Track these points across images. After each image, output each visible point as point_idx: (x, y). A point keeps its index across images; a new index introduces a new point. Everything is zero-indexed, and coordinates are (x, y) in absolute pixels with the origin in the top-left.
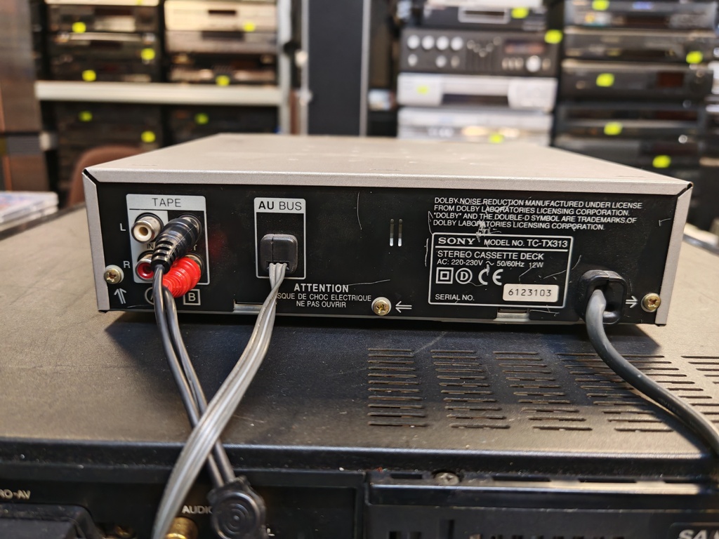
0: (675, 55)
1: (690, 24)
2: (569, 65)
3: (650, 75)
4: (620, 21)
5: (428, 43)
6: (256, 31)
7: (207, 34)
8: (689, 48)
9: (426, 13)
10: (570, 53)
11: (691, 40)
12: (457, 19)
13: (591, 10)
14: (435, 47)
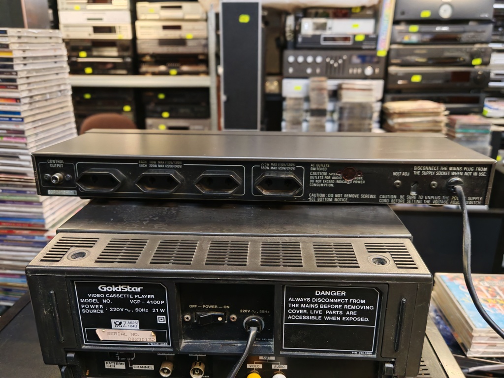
0: (464, 60)
1: (475, 39)
2: (393, 69)
3: (446, 74)
4: (427, 38)
5: (301, 59)
6: (194, 39)
7: (163, 42)
8: (473, 56)
9: (300, 40)
10: (394, 61)
11: (475, 49)
12: (319, 43)
13: (408, 32)
14: (305, 61)
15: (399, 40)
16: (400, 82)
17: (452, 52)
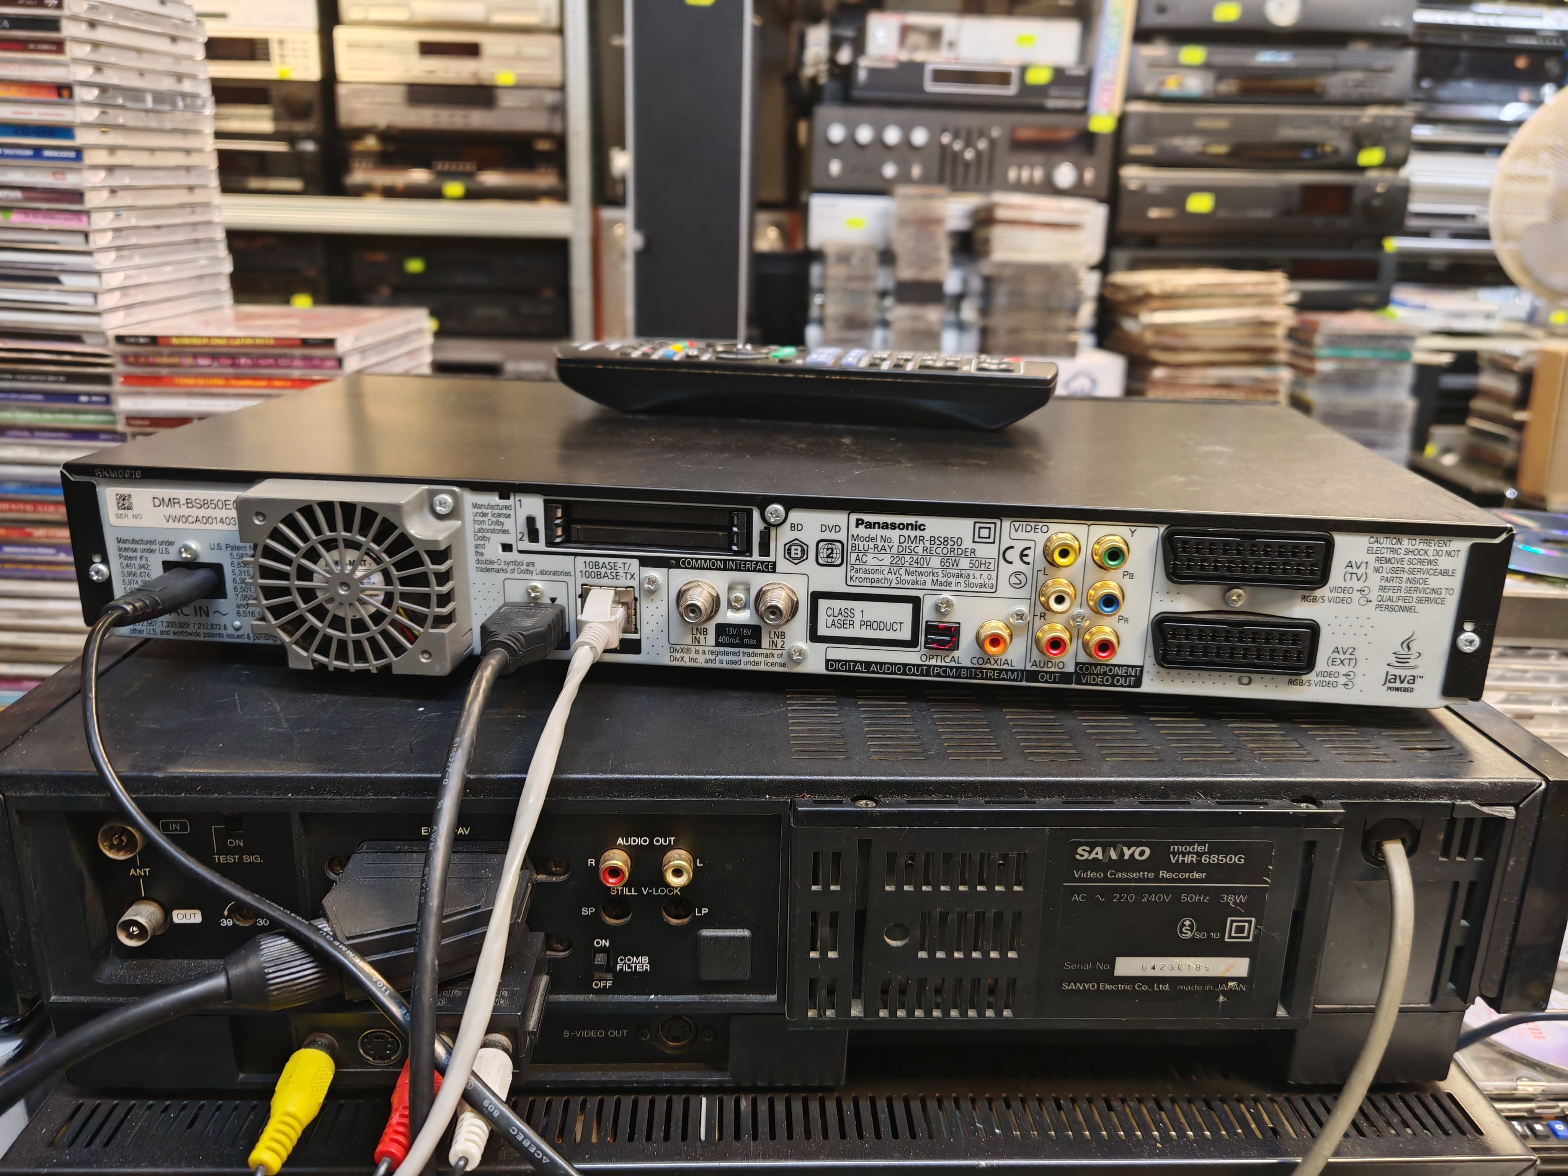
0: (1336, 151)
1: (1365, 91)
2: (1132, 175)
3: (1285, 191)
4: (1230, 86)
5: (864, 135)
6: (521, 86)
7: (419, 94)
8: (1362, 140)
9: (862, 76)
10: (1136, 150)
11: (1366, 121)
12: (919, 85)
13: (1176, 66)
14: (879, 141)
15: (1149, 88)
16: (1154, 213)
17: (1303, 127)
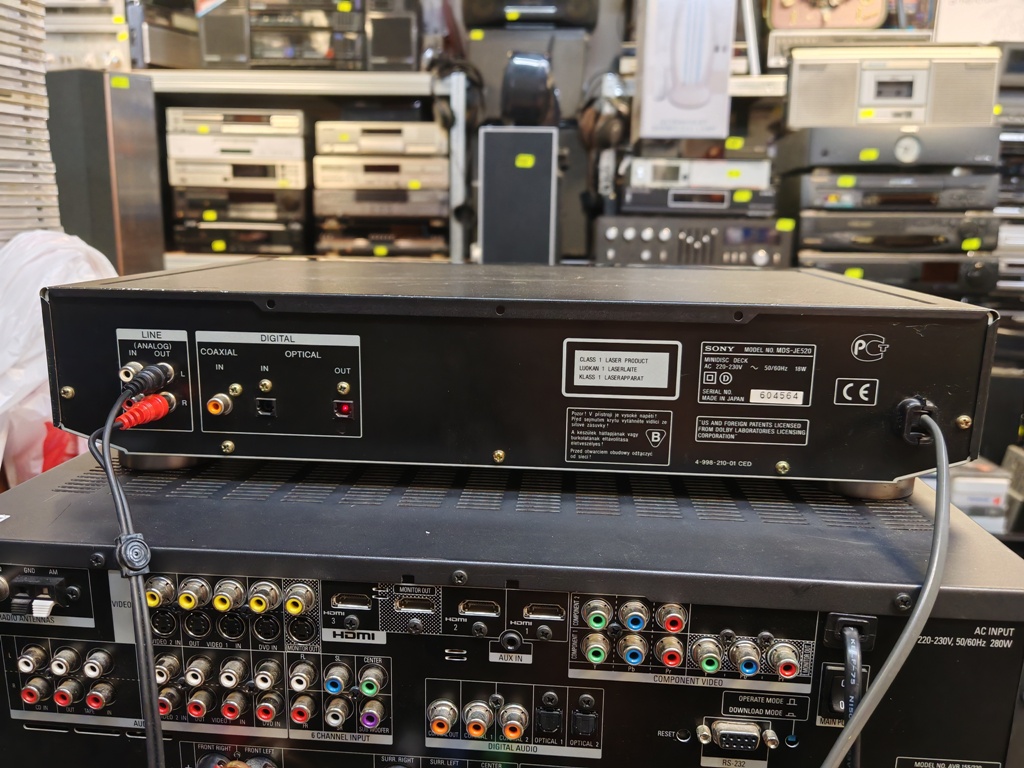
0: (947, 241)
1: (965, 201)
2: (806, 255)
3: (912, 267)
4: (873, 200)
5: (630, 234)
6: (423, 189)
7: (363, 195)
8: (964, 233)
9: (628, 197)
10: (809, 241)
11: (967, 221)
12: (666, 204)
13: (835, 188)
14: (638, 237)
15: (817, 202)
17: (923, 225)
